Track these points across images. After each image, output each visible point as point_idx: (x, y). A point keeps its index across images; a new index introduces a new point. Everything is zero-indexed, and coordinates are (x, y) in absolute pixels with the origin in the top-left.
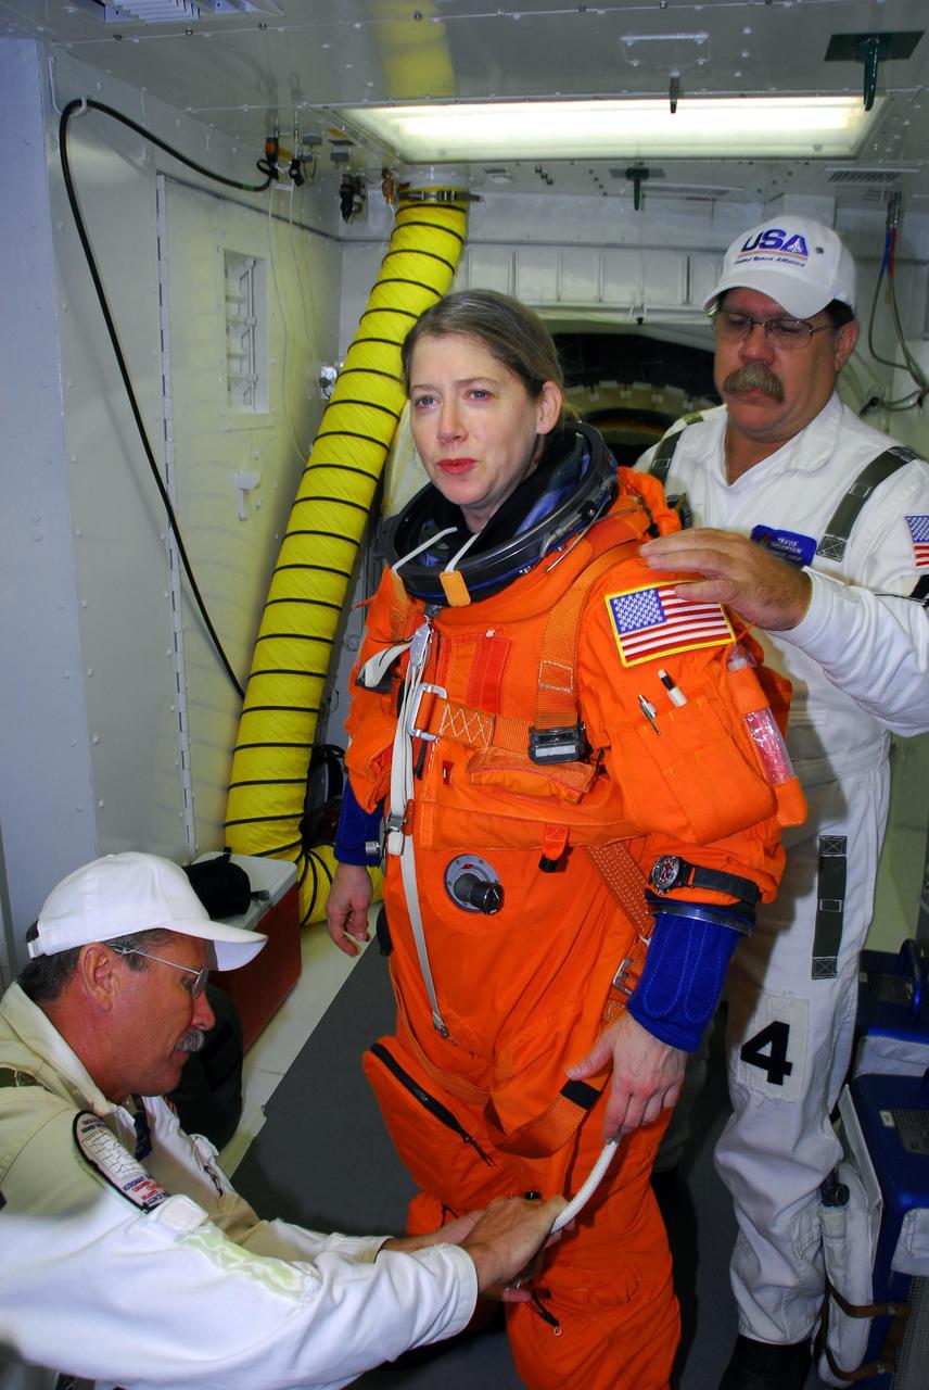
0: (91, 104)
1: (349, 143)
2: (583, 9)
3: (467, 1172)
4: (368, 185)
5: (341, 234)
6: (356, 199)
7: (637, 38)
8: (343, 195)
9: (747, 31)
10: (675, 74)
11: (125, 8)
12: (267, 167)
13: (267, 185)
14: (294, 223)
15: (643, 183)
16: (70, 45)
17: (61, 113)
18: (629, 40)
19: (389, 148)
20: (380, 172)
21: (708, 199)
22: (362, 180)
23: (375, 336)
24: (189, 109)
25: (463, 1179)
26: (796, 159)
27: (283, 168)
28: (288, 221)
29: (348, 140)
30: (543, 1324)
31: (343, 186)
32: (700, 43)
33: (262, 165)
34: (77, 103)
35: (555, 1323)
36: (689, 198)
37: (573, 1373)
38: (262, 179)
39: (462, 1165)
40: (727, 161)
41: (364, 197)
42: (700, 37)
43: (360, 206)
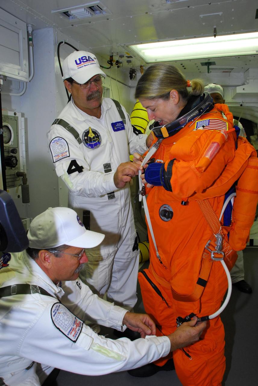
0: (65, 43)
1: (131, 57)
2: (189, 7)
3: (162, 311)
4: (137, 72)
5: (130, 85)
6: (134, 75)
7: (204, 15)
8: (130, 73)
9: (233, 10)
10: (215, 27)
11: (74, 15)
12: (110, 63)
13: (110, 68)
14: (117, 81)
15: (210, 67)
16: (61, 29)
17: (58, 45)
18: (201, 16)
19: (142, 59)
20: (140, 67)
21: (228, 72)
22: (135, 70)
23: (139, 108)
24: (90, 48)
25: (161, 313)
26: (251, 55)
27: (114, 63)
28: (116, 80)
29: (131, 56)
30: (186, 357)
31: (130, 71)
32: (220, 15)
33: (109, 62)
34: (62, 42)
35: (189, 356)
36: (223, 72)
37: (195, 372)
38: (109, 66)
39: (161, 308)
40: (232, 57)
41: (136, 75)
42: (220, 13)
43: (135, 76)
